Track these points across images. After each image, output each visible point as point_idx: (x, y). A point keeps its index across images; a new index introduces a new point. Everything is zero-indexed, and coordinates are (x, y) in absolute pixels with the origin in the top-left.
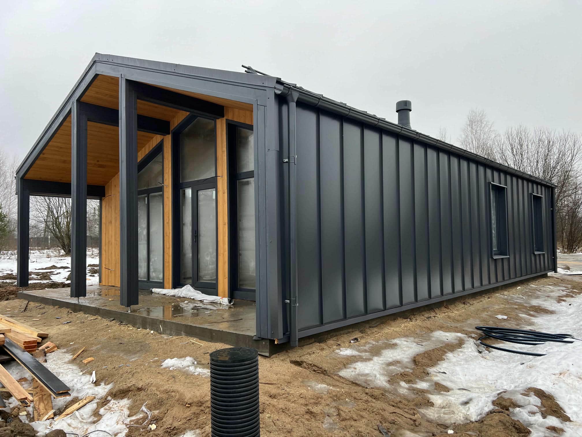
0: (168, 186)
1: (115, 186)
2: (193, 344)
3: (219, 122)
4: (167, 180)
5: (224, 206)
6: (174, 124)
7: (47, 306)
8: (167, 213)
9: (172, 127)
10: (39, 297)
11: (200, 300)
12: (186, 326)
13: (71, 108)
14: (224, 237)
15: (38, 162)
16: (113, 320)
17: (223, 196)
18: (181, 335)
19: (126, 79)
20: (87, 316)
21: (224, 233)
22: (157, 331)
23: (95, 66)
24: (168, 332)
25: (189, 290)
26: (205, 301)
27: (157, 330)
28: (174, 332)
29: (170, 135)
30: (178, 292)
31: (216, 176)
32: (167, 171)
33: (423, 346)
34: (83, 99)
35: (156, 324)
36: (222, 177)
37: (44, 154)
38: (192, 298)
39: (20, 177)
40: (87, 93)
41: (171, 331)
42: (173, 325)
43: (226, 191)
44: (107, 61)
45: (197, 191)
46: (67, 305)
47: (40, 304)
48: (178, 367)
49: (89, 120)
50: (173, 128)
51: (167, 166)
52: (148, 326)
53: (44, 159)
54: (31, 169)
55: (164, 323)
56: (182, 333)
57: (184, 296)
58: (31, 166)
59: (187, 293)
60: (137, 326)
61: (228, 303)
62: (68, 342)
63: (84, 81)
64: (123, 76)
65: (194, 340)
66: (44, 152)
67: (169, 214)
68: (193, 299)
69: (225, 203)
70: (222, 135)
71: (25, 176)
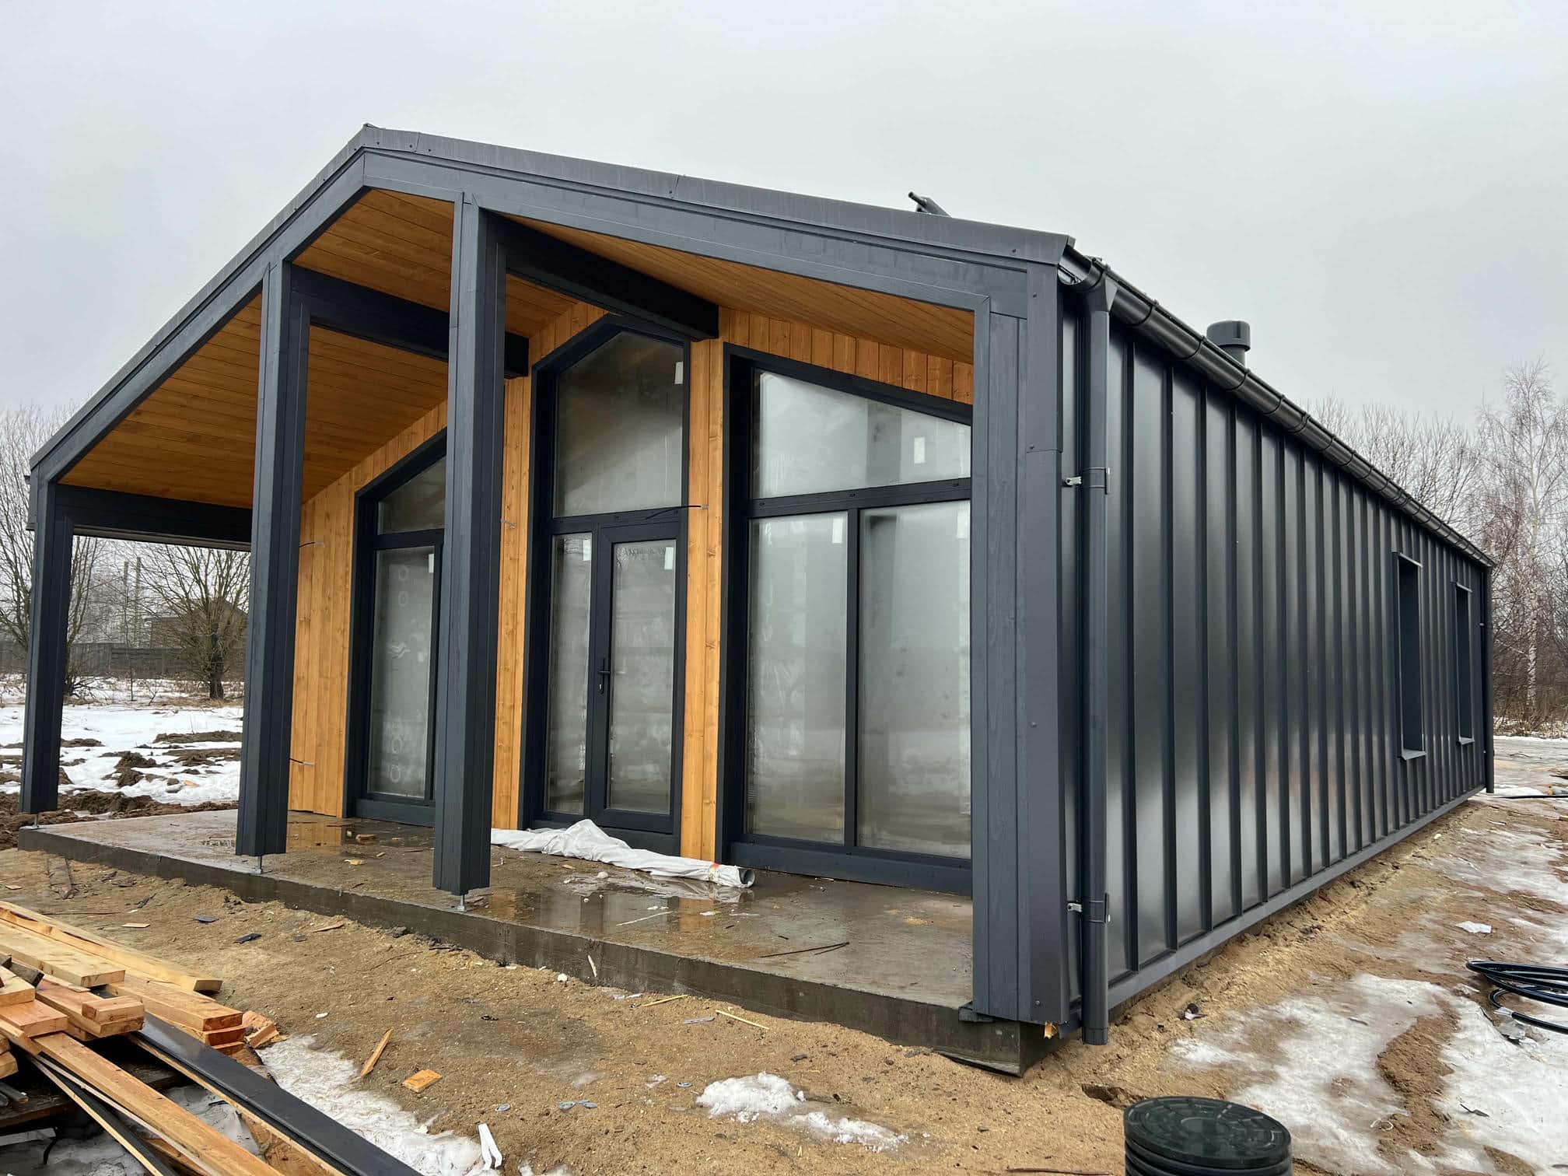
0: (514, 526)
1: (328, 515)
2: (731, 1022)
3: (699, 349)
4: (513, 508)
5: (710, 594)
6: (542, 346)
7: (139, 878)
8: (510, 605)
9: (535, 357)
10: (105, 848)
11: (638, 870)
12: (692, 965)
13: (261, 283)
14: (706, 682)
15: (115, 436)
16: (405, 933)
17: (708, 567)
18: (669, 990)
19: (480, 208)
20: (301, 914)
21: (706, 671)
22: (577, 974)
23: (360, 162)
24: (621, 979)
25: (591, 837)
26: (654, 872)
27: (576, 971)
28: (643, 979)
29: (530, 377)
30: (554, 841)
31: (686, 505)
32: (514, 482)
33: (1367, 1027)
34: (306, 259)
35: (573, 952)
36: (706, 508)
37: (139, 413)
38: (606, 860)
39: (49, 476)
40: (318, 242)
41: (631, 975)
42: (640, 959)
43: (718, 550)
44: (410, 150)
45: (613, 545)
46: (218, 878)
47: (111, 871)
48: (761, 1112)
49: (315, 321)
50: (537, 360)
51: (515, 467)
52: (539, 957)
53: (138, 428)
54: (90, 456)
55: (603, 950)
56: (675, 984)
57: (577, 853)
58: (92, 448)
59: (588, 844)
60: (499, 955)
61: (738, 883)
62: (306, 1012)
63: (316, 205)
64: (469, 198)
65: (728, 1010)
66: (141, 407)
67: (516, 606)
68: (610, 864)
69: (713, 586)
70: (709, 387)
71: (62, 476)
